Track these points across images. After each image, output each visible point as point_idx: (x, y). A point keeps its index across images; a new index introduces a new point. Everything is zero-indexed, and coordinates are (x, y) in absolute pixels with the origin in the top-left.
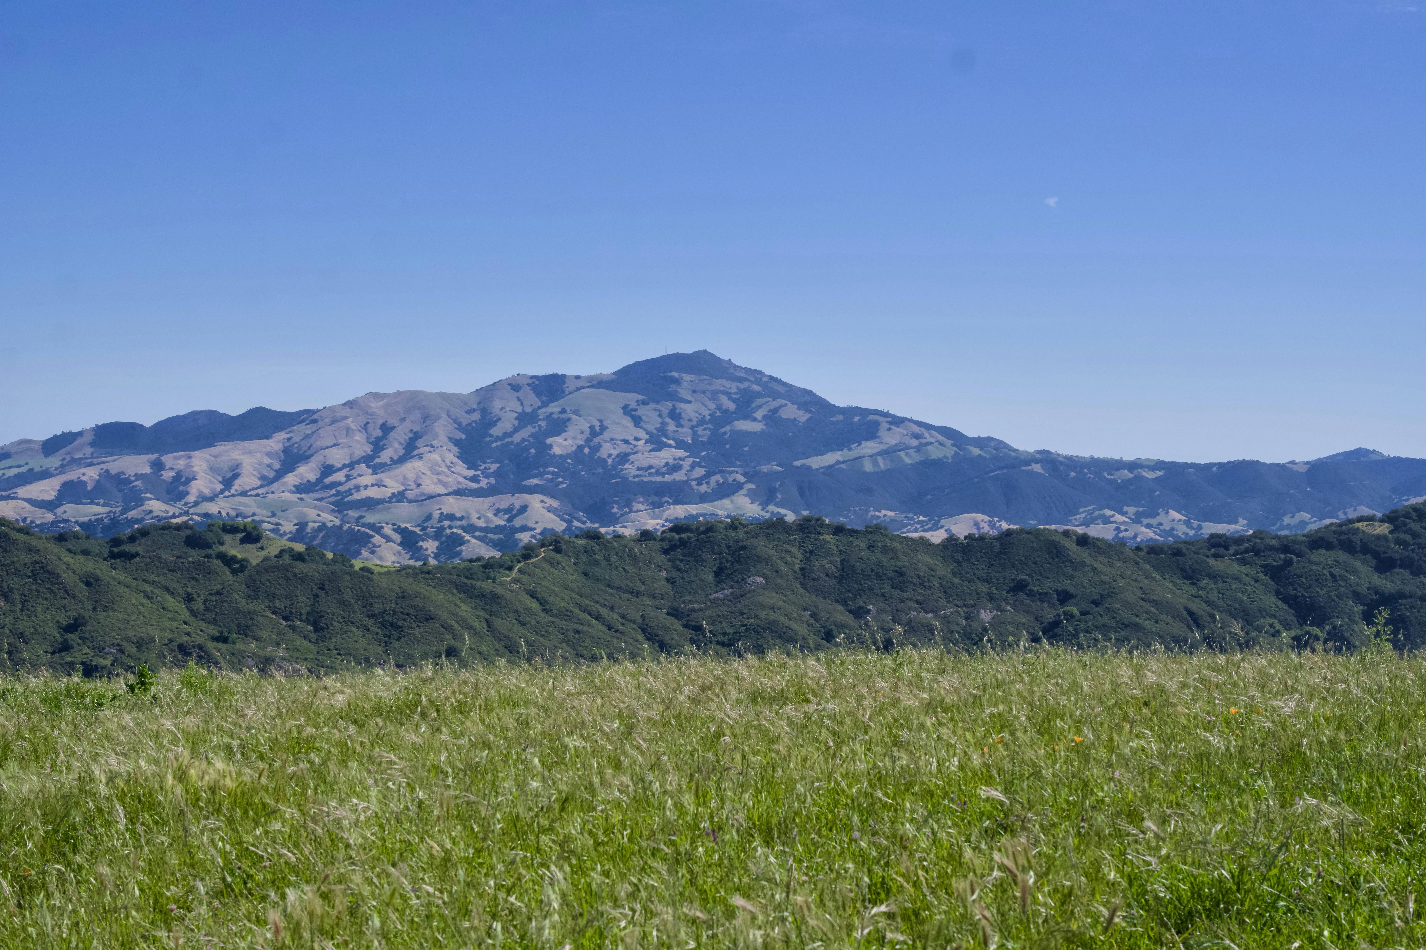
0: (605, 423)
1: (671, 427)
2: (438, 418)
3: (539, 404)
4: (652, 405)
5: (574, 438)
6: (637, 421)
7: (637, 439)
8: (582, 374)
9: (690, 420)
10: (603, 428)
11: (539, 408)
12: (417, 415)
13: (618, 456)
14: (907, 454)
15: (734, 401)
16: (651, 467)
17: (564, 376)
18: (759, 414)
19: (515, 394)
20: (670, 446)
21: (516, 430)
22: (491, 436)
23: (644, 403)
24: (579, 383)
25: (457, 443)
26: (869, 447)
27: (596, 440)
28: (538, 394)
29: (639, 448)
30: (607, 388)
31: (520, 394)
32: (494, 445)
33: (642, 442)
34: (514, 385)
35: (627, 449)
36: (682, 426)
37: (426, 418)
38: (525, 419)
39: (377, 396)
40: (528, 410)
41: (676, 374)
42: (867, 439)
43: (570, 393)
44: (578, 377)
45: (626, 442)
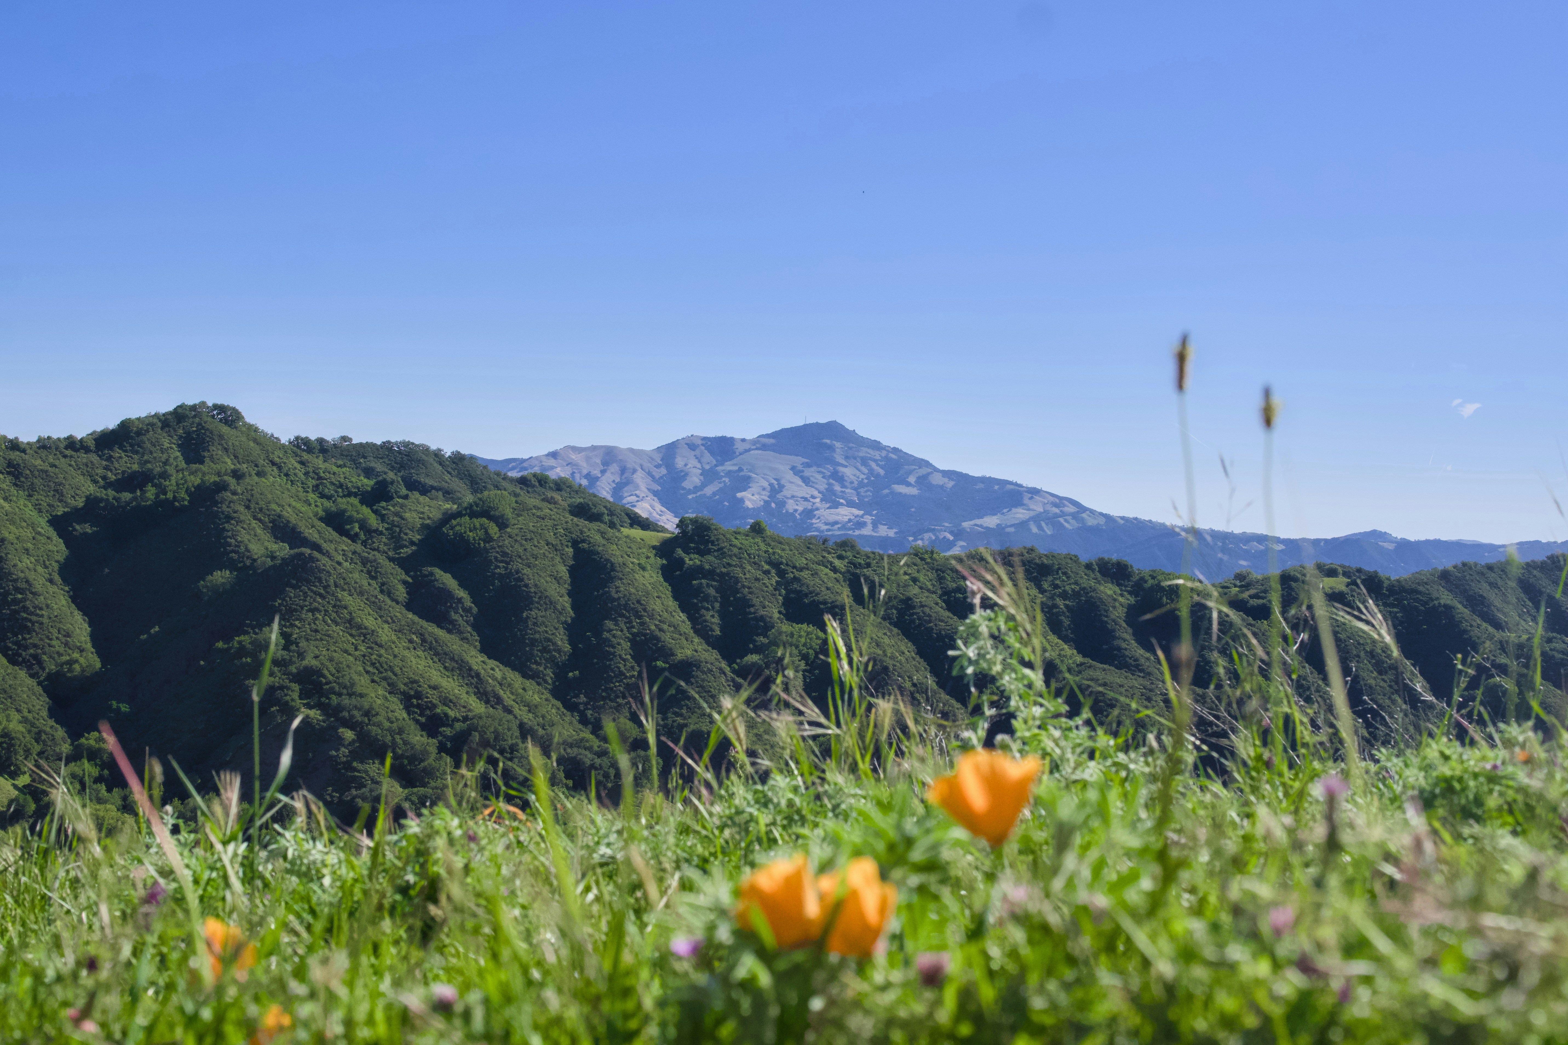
0: (783, 482)
1: (837, 488)
2: (634, 471)
3: (714, 462)
4: (814, 469)
5: (759, 494)
6: (806, 481)
7: (813, 497)
8: (748, 438)
9: (852, 483)
10: (781, 487)
11: (716, 466)
12: (614, 468)
13: (803, 511)
14: (1066, 521)
15: (882, 467)
16: (836, 523)
17: (732, 440)
18: (912, 479)
19: (693, 453)
20: (842, 504)
21: (704, 485)
22: (684, 489)
23: (808, 465)
24: (747, 446)
25: (655, 493)
26: (1020, 514)
27: (779, 496)
28: (712, 453)
29: (818, 505)
30: (774, 451)
31: (697, 452)
32: (690, 497)
33: (818, 500)
34: (691, 444)
35: (809, 506)
36: (846, 487)
37: (623, 470)
38: (709, 475)
39: (574, 449)
40: (707, 467)
41: (828, 441)
42: (1016, 506)
43: (741, 454)
44: (743, 440)
45: (806, 499)
